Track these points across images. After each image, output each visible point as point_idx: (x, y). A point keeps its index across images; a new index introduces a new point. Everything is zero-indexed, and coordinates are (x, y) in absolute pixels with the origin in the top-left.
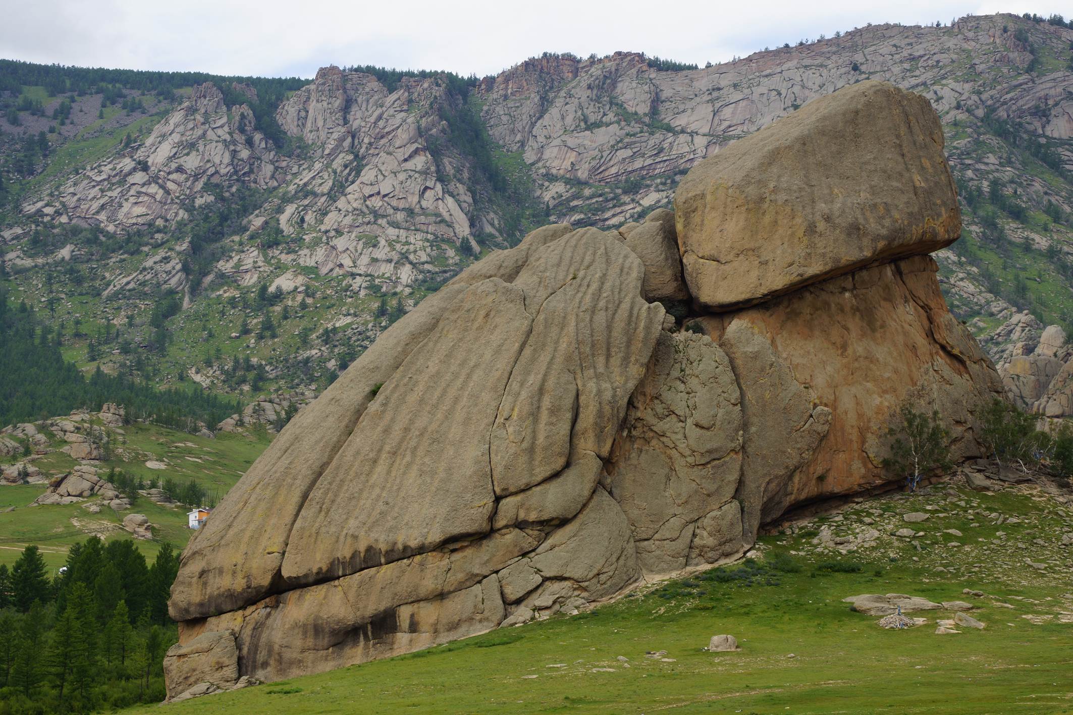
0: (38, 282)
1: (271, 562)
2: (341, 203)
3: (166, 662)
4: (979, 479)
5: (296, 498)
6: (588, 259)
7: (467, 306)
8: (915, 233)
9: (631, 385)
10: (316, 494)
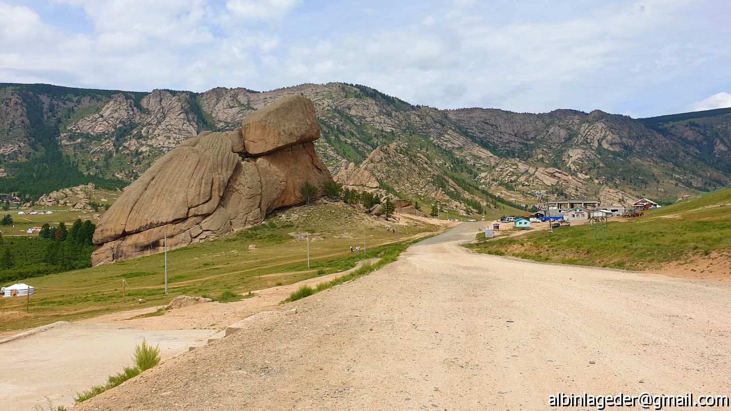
0: (71, 149)
1: (122, 227)
2: (160, 127)
3: (92, 256)
4: (325, 201)
5: (129, 209)
6: (216, 141)
7: (181, 154)
8: (308, 135)
9: (229, 176)
10: (135, 208)
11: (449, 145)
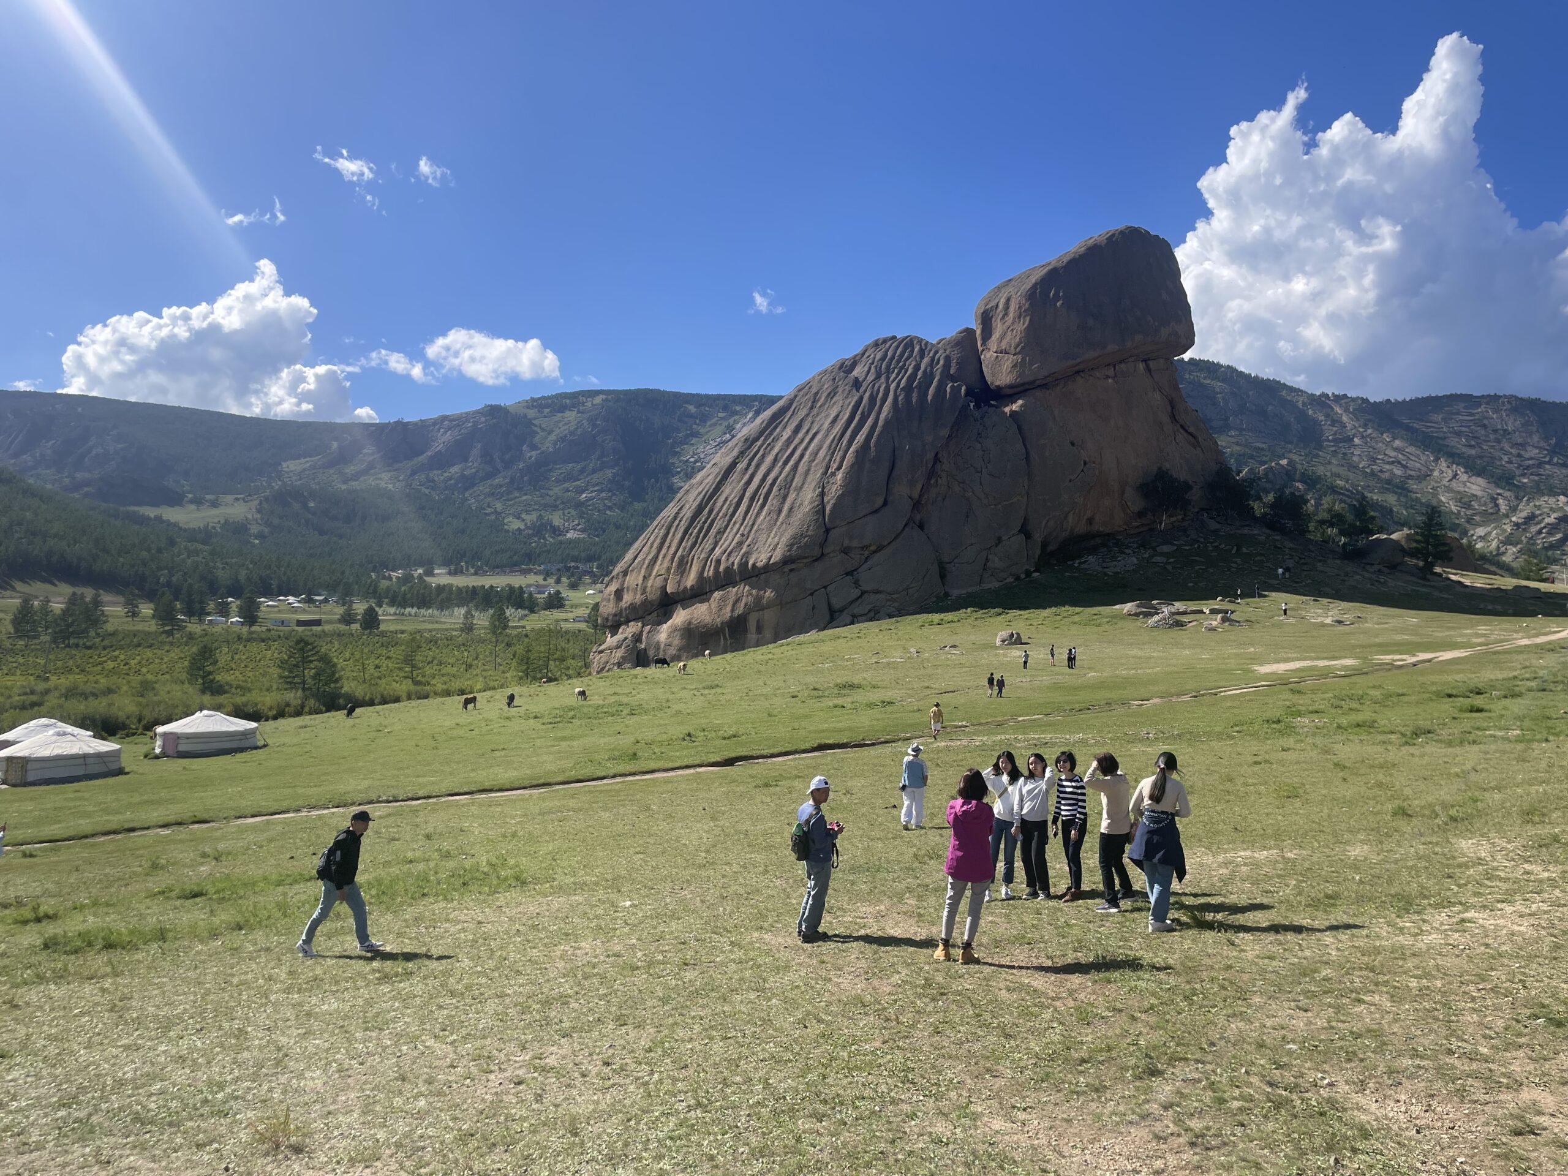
1: (660, 583)
3: (592, 656)
4: (1212, 524)
9: (938, 443)
11: (1398, 472)
